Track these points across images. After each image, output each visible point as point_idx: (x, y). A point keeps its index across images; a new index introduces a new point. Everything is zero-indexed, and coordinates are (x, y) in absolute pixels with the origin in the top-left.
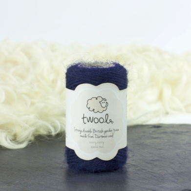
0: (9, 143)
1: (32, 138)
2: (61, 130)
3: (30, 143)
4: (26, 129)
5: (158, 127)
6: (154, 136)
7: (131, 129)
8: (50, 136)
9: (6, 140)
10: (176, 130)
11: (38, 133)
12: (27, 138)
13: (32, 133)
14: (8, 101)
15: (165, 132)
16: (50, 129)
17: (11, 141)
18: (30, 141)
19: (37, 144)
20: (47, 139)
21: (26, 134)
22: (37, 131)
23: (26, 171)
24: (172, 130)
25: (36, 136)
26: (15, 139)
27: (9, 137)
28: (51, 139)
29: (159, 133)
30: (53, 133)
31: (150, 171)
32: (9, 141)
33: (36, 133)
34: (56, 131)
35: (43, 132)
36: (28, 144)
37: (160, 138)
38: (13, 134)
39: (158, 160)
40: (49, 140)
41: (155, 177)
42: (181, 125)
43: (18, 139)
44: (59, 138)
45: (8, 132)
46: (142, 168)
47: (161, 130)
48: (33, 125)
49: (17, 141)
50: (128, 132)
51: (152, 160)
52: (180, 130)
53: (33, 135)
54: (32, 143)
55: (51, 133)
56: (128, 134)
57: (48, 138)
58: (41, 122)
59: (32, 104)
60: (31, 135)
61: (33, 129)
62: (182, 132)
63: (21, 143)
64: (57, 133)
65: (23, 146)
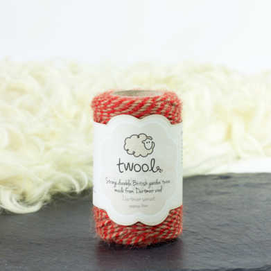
0: (15, 205)
1: (48, 198)
2: (88, 185)
3: (45, 204)
4: (39, 185)
5: (226, 177)
6: (222, 191)
7: (188, 181)
8: (73, 194)
9: (11, 200)
10: (253, 181)
11: (56, 190)
12: (42, 197)
13: (47, 191)
14: (13, 146)
15: (237, 185)
16: (73, 185)
17: (18, 202)
18: (45, 202)
19: (55, 205)
20: (68, 199)
21: (39, 192)
22: (54, 187)
23: (40, 244)
24: (247, 181)
25: (53, 194)
26: (23, 200)
27: (16, 197)
28: (74, 198)
29: (227, 187)
30: (78, 190)
31: (216, 240)
32: (16, 203)
33: (53, 190)
34: (81, 187)
35: (64, 189)
36: (43, 206)
37: (229, 193)
38: (21, 192)
39: (228, 225)
40: (72, 200)
41: (224, 248)
42: (259, 175)
43: (27, 200)
44: (86, 197)
45: (14, 189)
46: (205, 236)
47: (231, 182)
48: (48, 179)
49: (27, 202)
50: (184, 185)
51: (219, 225)
52: (257, 181)
53: (50, 193)
54: (48, 205)
55: (75, 189)
56: (184, 189)
57: (71, 197)
58: (60, 175)
59: (47, 149)
60: (46, 193)
61: (49, 184)
62: (261, 184)
63: (32, 205)
64: (82, 189)
65: (35, 208)
